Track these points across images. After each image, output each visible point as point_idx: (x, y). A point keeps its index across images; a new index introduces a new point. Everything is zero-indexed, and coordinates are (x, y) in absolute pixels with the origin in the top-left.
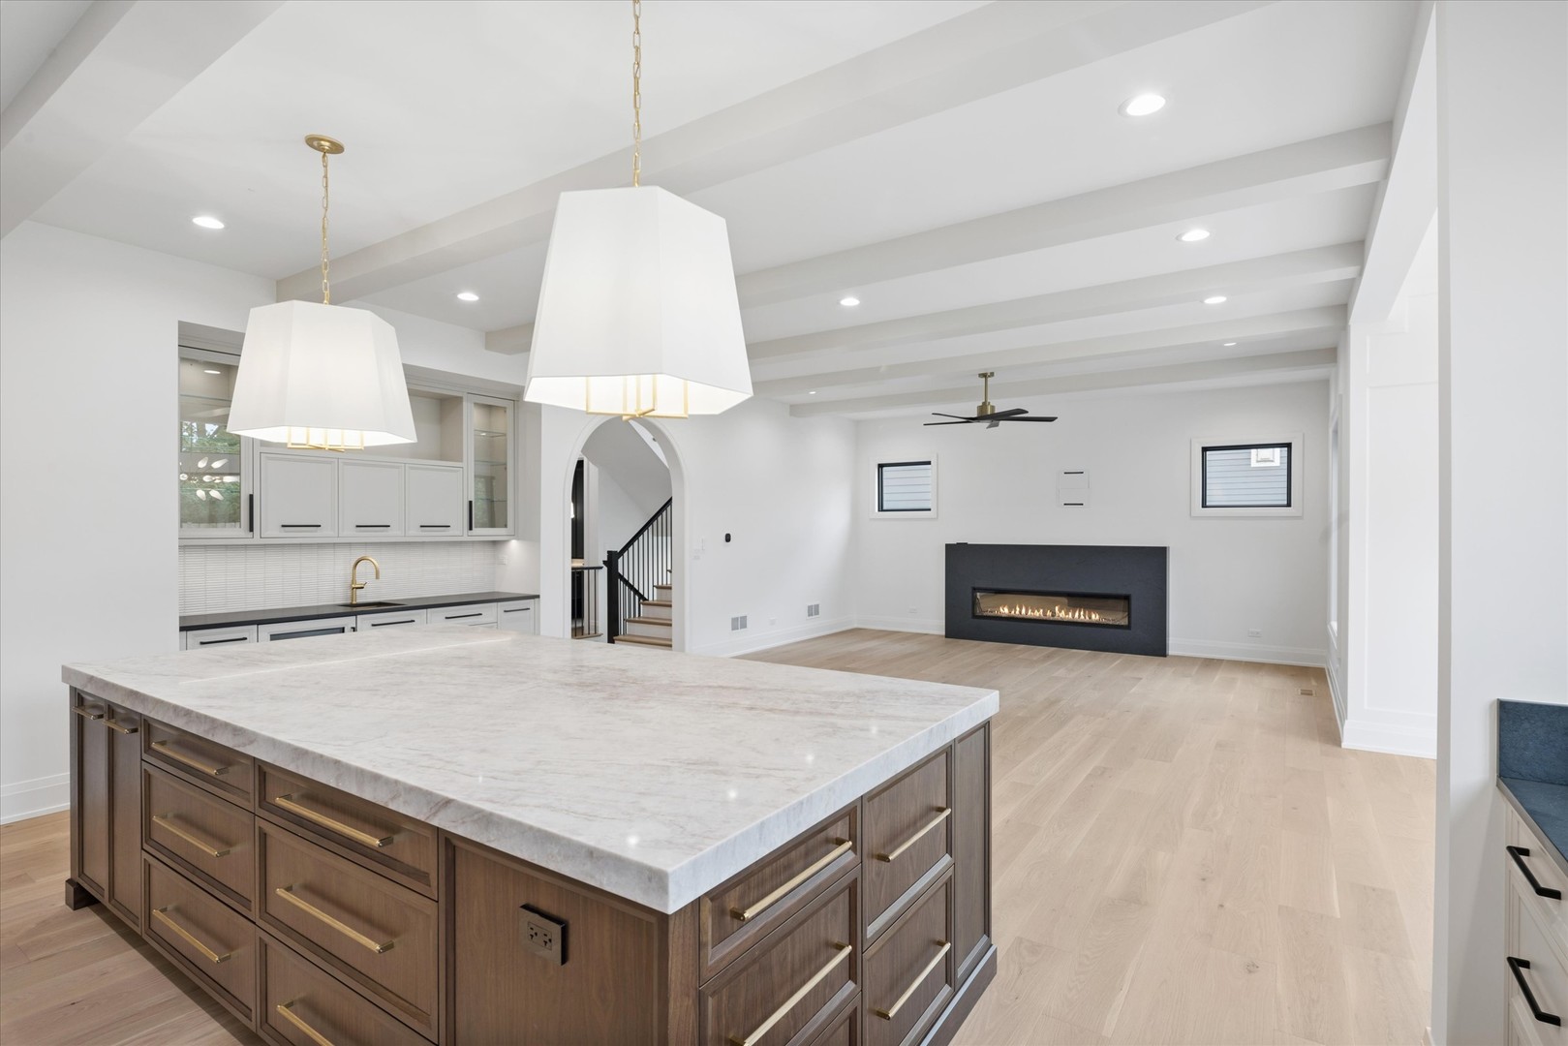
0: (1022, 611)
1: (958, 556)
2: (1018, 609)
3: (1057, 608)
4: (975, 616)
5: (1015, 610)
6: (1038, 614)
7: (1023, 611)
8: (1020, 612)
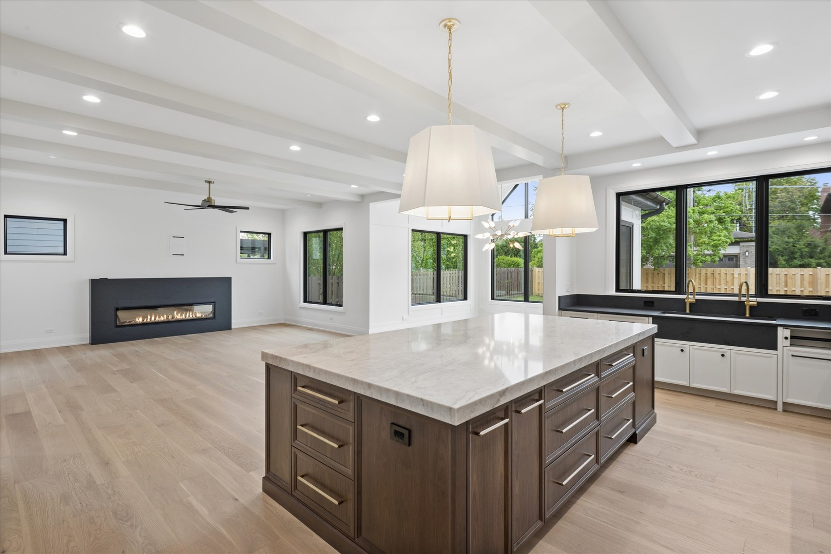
0: (152, 317)
1: (99, 287)
2: (149, 317)
3: (175, 313)
4: (117, 327)
5: (147, 318)
6: (163, 318)
7: (153, 319)
8: (151, 319)
